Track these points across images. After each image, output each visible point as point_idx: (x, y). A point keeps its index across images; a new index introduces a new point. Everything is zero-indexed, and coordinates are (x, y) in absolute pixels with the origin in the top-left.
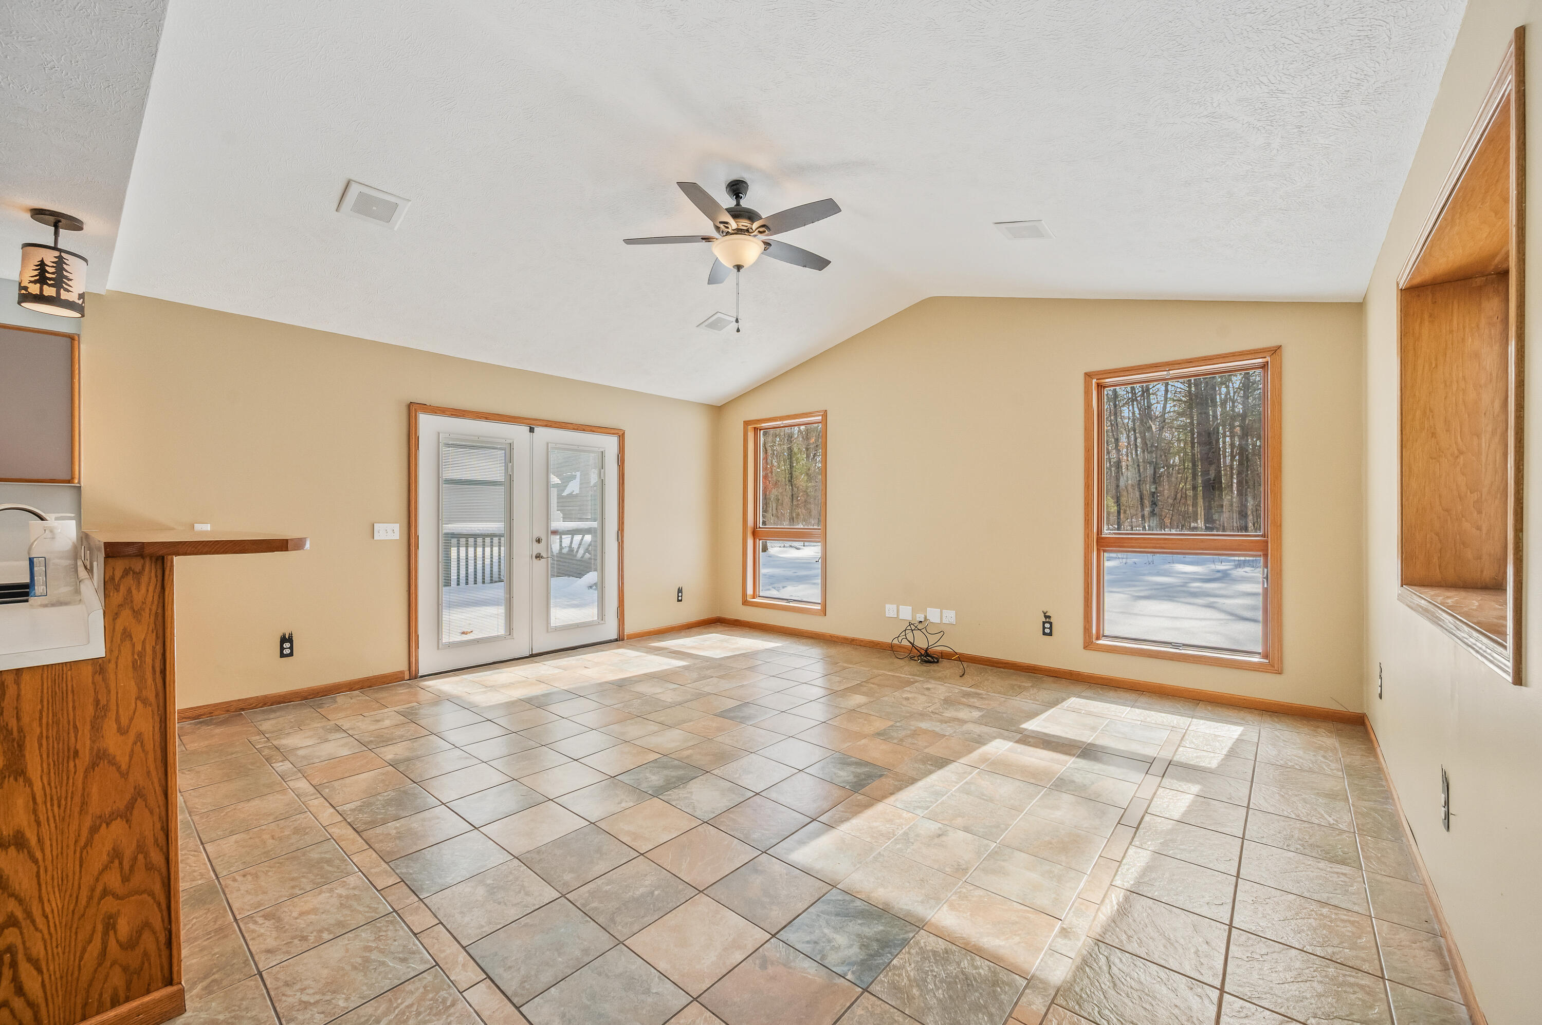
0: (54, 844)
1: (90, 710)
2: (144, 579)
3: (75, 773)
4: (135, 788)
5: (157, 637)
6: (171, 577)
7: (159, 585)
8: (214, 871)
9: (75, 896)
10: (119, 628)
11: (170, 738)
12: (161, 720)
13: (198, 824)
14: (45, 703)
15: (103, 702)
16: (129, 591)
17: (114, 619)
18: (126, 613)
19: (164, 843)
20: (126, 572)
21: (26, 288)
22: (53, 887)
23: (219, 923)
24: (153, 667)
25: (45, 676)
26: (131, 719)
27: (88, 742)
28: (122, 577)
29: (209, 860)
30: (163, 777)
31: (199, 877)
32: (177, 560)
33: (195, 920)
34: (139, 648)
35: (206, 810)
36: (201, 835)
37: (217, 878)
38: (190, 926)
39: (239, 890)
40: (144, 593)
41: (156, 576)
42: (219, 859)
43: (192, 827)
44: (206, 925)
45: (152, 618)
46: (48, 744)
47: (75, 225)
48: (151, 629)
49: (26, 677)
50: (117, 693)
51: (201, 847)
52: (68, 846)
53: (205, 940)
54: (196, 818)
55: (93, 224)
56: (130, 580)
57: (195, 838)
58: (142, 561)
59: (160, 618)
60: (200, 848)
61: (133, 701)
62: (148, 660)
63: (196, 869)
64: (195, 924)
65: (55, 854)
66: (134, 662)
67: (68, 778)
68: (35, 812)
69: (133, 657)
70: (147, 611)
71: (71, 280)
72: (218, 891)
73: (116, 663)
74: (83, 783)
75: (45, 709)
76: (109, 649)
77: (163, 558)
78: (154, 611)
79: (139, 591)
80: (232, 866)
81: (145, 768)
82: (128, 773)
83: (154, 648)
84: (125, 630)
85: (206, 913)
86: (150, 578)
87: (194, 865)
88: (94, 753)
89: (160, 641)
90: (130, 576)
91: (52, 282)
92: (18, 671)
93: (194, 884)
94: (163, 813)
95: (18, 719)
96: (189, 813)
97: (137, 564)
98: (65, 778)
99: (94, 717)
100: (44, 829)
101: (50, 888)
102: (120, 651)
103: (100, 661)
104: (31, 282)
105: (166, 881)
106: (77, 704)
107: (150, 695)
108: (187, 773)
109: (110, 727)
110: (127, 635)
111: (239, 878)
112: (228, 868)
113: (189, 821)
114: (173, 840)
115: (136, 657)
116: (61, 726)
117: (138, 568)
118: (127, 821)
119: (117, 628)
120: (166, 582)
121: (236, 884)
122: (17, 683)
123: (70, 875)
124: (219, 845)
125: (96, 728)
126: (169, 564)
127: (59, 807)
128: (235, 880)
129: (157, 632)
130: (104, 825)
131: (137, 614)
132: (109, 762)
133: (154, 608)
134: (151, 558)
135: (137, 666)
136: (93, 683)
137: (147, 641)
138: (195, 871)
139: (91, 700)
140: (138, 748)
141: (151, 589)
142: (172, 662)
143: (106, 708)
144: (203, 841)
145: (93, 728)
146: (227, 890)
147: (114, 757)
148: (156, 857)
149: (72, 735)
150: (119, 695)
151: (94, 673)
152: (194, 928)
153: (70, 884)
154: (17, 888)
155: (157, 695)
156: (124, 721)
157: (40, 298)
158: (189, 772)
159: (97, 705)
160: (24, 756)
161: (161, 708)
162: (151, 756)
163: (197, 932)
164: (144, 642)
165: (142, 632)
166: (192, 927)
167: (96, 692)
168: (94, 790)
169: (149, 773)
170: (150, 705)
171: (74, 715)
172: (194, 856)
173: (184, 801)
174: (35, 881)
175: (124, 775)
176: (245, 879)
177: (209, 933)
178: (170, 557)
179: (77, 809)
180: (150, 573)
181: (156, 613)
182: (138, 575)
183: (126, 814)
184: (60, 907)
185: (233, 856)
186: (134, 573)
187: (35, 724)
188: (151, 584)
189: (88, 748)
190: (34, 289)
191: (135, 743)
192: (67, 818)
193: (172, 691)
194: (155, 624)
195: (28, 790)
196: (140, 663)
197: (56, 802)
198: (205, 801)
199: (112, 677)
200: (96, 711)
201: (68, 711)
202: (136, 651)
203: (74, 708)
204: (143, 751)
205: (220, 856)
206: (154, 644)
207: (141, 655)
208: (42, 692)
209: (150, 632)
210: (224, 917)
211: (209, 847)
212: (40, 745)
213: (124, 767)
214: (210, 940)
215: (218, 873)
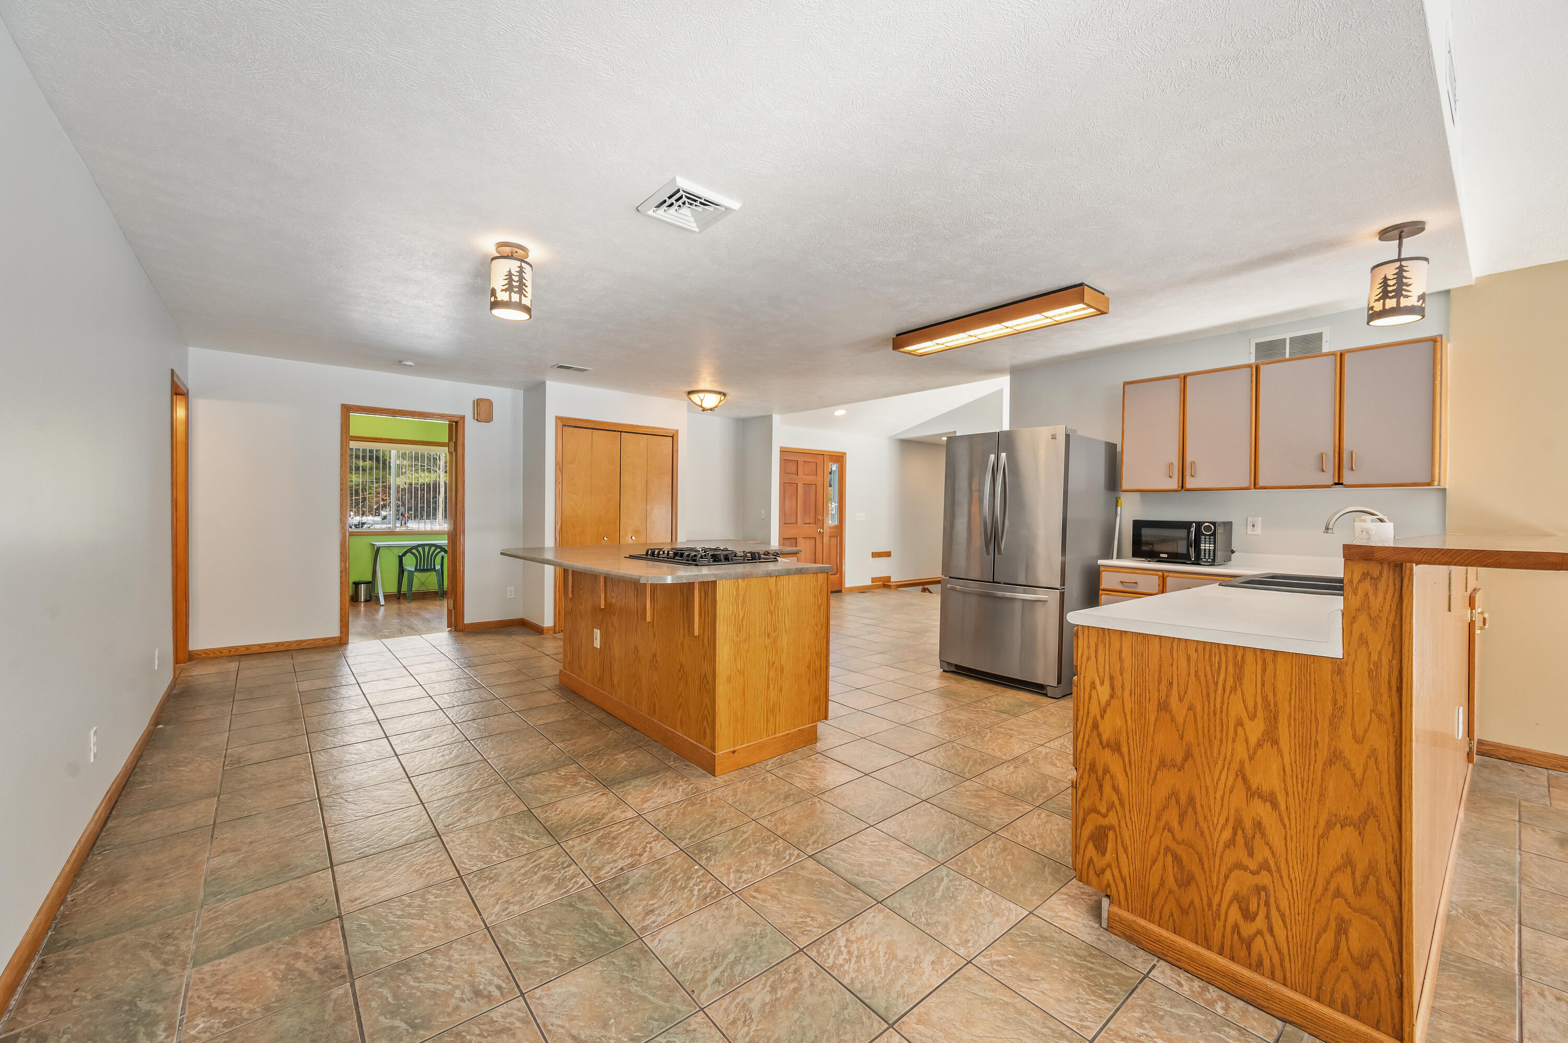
0: (1298, 819)
1: (1329, 708)
2: (1382, 585)
3: (1315, 762)
4: (1368, 804)
5: (1394, 651)
6: (1410, 587)
7: (1397, 595)
8: (1520, 964)
9: (1313, 878)
10: (1356, 633)
11: (1405, 767)
12: (1396, 743)
13: (1526, 898)
14: (1294, 687)
15: (1340, 703)
16: (1367, 595)
17: (1352, 623)
18: (1363, 618)
19: (1398, 880)
20: (1365, 575)
21: (1372, 308)
22: (1296, 858)
23: (1498, 1028)
24: (1389, 683)
25: (1294, 663)
26: (1366, 731)
27: (1327, 738)
28: (1360, 581)
29: (1520, 948)
30: (1397, 806)
31: (1499, 958)
32: (1418, 569)
33: (1471, 1001)
34: (1375, 658)
35: (1542, 888)
36: (1523, 913)
37: (1521, 975)
38: (1464, 1003)
39: (1542, 1010)
40: (1381, 600)
41: (1395, 585)
42: (1533, 956)
43: (1515, 897)
44: (1482, 1016)
45: (1389, 630)
46: (1295, 726)
47: (1417, 227)
48: (1387, 640)
49: (1280, 659)
50: (1353, 698)
51: (1517, 926)
52: (1308, 827)
53: (1473, 1033)
54: (1525, 889)
55: (1434, 220)
56: (1367, 585)
57: (1515, 911)
58: (1380, 567)
59: (1398, 632)
60: (1514, 926)
61: (1368, 712)
62: (1384, 672)
63: (1500, 946)
64: (1470, 1005)
65: (1298, 828)
66: (1370, 672)
67: (1310, 764)
68: (1284, 781)
69: (1369, 665)
70: (1384, 620)
71: (1410, 285)
72: (1515, 991)
73: (1353, 667)
74: (1322, 775)
75: (1293, 693)
76: (1346, 652)
77: (1402, 565)
78: (1391, 623)
79: (1376, 598)
80: (1546, 976)
81: (1379, 787)
82: (1362, 784)
83: (1390, 662)
84: (1361, 635)
85: (1488, 1004)
86: (1388, 586)
87: (1500, 941)
88: (1332, 750)
89: (1397, 656)
90: (1368, 581)
91: (1393, 294)
92: (1275, 653)
93: (1489, 961)
94: (1397, 846)
95: (1275, 695)
96: (1519, 878)
97: (1374, 569)
98: (1307, 763)
99: (1332, 715)
100: (1291, 800)
101: (1294, 856)
102: (1356, 656)
103: (1339, 662)
104: (1376, 301)
105: (1398, 923)
106: (1318, 697)
107: (1385, 710)
108: (1538, 832)
109: (1346, 732)
110: (1363, 641)
111: (1550, 998)
112: (1540, 974)
113: (1515, 887)
114: (1406, 882)
115: (1372, 667)
116: (1305, 713)
117: (1375, 573)
118: (1360, 833)
119: (1354, 632)
120: (1404, 591)
121: (1542, 1001)
122: (1274, 662)
123: (1310, 855)
124: (1541, 938)
125: (1334, 726)
126: (1408, 572)
127: (1302, 786)
128: (1542, 994)
129: (1394, 645)
130: (1339, 825)
131: (1374, 621)
132: (1344, 765)
133: (1391, 618)
134: (1389, 564)
135: (1373, 675)
136: (1332, 681)
137: (1383, 652)
138: (1496, 948)
139: (1330, 698)
140: (1371, 763)
141: (1389, 597)
142: (1409, 684)
143: (1342, 709)
144: (1523, 920)
145: (1331, 725)
146: (1525, 998)
147: (1349, 763)
148: (1389, 892)
149: (1314, 724)
150: (1355, 701)
151: (1333, 672)
152: (1467, 1008)
153: (1310, 863)
154: (1271, 840)
155: (1392, 715)
156: (1360, 732)
157: (1384, 313)
158: (1541, 833)
159: (1335, 704)
160: (1277, 728)
161: (1397, 730)
162: (1385, 777)
163: (1469, 1016)
164: (1380, 653)
165: (1379, 641)
166: (1464, 1006)
167: (1334, 692)
168: (1331, 786)
169: (1382, 794)
170: (1385, 722)
171: (1316, 707)
172: (1504, 930)
173: (1520, 863)
174: (1283, 842)
175: (1359, 785)
176: (1557, 1003)
177: (1482, 1029)
178: (1408, 565)
179: (1316, 797)
180: (1387, 578)
181: (1394, 625)
182: (1375, 580)
183: (1360, 824)
184: (1301, 879)
185: (1553, 964)
186: (1371, 578)
187: (1286, 704)
188: (1389, 592)
189: (1326, 743)
190: (1378, 307)
191: (1369, 757)
192: (1308, 800)
193: (1409, 715)
194: (1392, 636)
195: (1280, 759)
196: (1376, 675)
197: (1300, 781)
198: (1546, 876)
199: (1349, 680)
200: (1334, 710)
201: (1311, 700)
202: (1372, 660)
203: (1316, 700)
204: (1378, 769)
205: (1536, 953)
206: (1390, 658)
207: (1378, 665)
208: (1292, 676)
209: (1387, 643)
210: (1507, 1026)
211: (1527, 934)
212: (1289, 724)
213: (1358, 776)
214: (1479, 1038)
215: (1523, 970)
